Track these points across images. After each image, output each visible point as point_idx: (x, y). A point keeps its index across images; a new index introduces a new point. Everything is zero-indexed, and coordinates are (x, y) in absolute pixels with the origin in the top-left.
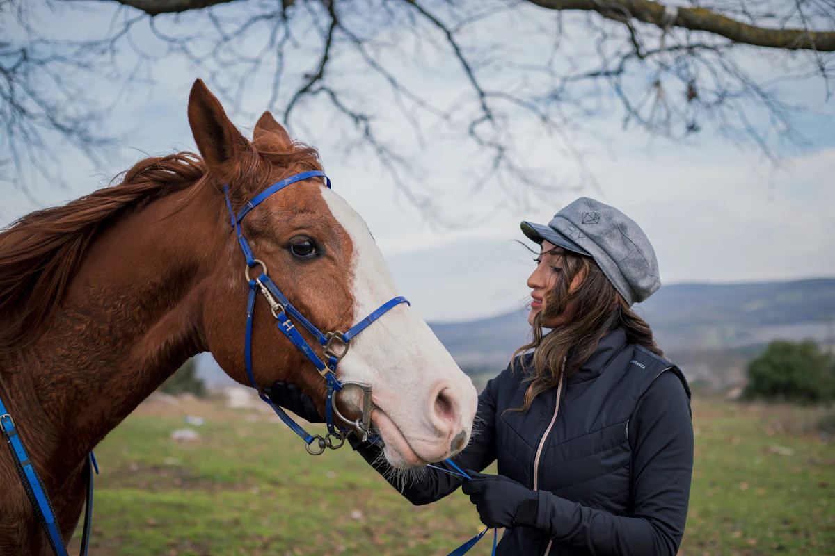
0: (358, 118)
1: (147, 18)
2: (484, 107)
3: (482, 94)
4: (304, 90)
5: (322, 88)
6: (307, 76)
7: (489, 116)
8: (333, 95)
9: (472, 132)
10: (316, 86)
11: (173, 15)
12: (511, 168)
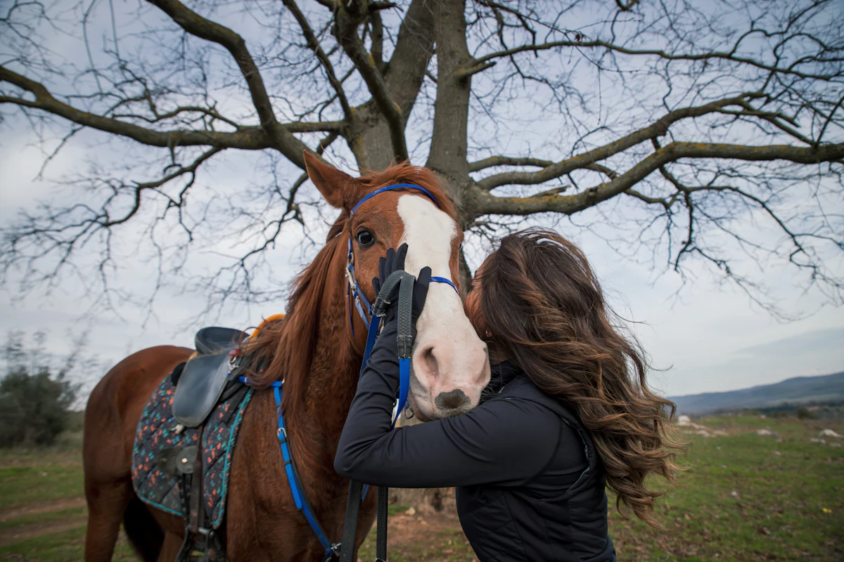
0: (719, 263)
1: (567, 217)
2: (796, 244)
3: (793, 236)
4: (683, 251)
5: (695, 248)
6: (683, 243)
7: (801, 249)
8: (700, 251)
9: (791, 260)
10: (689, 248)
11: (578, 213)
12: (824, 279)
